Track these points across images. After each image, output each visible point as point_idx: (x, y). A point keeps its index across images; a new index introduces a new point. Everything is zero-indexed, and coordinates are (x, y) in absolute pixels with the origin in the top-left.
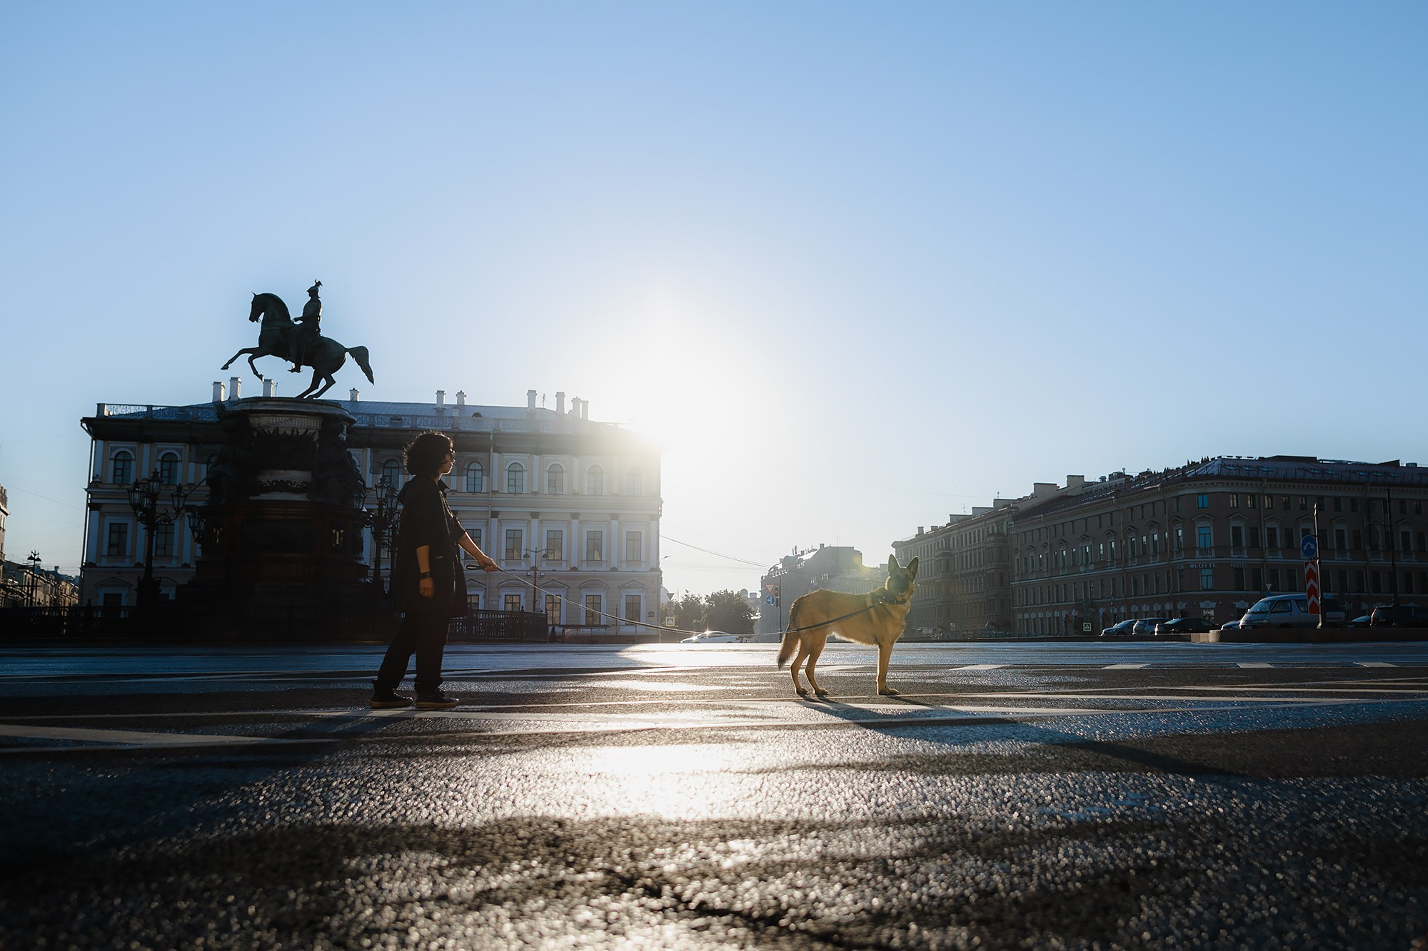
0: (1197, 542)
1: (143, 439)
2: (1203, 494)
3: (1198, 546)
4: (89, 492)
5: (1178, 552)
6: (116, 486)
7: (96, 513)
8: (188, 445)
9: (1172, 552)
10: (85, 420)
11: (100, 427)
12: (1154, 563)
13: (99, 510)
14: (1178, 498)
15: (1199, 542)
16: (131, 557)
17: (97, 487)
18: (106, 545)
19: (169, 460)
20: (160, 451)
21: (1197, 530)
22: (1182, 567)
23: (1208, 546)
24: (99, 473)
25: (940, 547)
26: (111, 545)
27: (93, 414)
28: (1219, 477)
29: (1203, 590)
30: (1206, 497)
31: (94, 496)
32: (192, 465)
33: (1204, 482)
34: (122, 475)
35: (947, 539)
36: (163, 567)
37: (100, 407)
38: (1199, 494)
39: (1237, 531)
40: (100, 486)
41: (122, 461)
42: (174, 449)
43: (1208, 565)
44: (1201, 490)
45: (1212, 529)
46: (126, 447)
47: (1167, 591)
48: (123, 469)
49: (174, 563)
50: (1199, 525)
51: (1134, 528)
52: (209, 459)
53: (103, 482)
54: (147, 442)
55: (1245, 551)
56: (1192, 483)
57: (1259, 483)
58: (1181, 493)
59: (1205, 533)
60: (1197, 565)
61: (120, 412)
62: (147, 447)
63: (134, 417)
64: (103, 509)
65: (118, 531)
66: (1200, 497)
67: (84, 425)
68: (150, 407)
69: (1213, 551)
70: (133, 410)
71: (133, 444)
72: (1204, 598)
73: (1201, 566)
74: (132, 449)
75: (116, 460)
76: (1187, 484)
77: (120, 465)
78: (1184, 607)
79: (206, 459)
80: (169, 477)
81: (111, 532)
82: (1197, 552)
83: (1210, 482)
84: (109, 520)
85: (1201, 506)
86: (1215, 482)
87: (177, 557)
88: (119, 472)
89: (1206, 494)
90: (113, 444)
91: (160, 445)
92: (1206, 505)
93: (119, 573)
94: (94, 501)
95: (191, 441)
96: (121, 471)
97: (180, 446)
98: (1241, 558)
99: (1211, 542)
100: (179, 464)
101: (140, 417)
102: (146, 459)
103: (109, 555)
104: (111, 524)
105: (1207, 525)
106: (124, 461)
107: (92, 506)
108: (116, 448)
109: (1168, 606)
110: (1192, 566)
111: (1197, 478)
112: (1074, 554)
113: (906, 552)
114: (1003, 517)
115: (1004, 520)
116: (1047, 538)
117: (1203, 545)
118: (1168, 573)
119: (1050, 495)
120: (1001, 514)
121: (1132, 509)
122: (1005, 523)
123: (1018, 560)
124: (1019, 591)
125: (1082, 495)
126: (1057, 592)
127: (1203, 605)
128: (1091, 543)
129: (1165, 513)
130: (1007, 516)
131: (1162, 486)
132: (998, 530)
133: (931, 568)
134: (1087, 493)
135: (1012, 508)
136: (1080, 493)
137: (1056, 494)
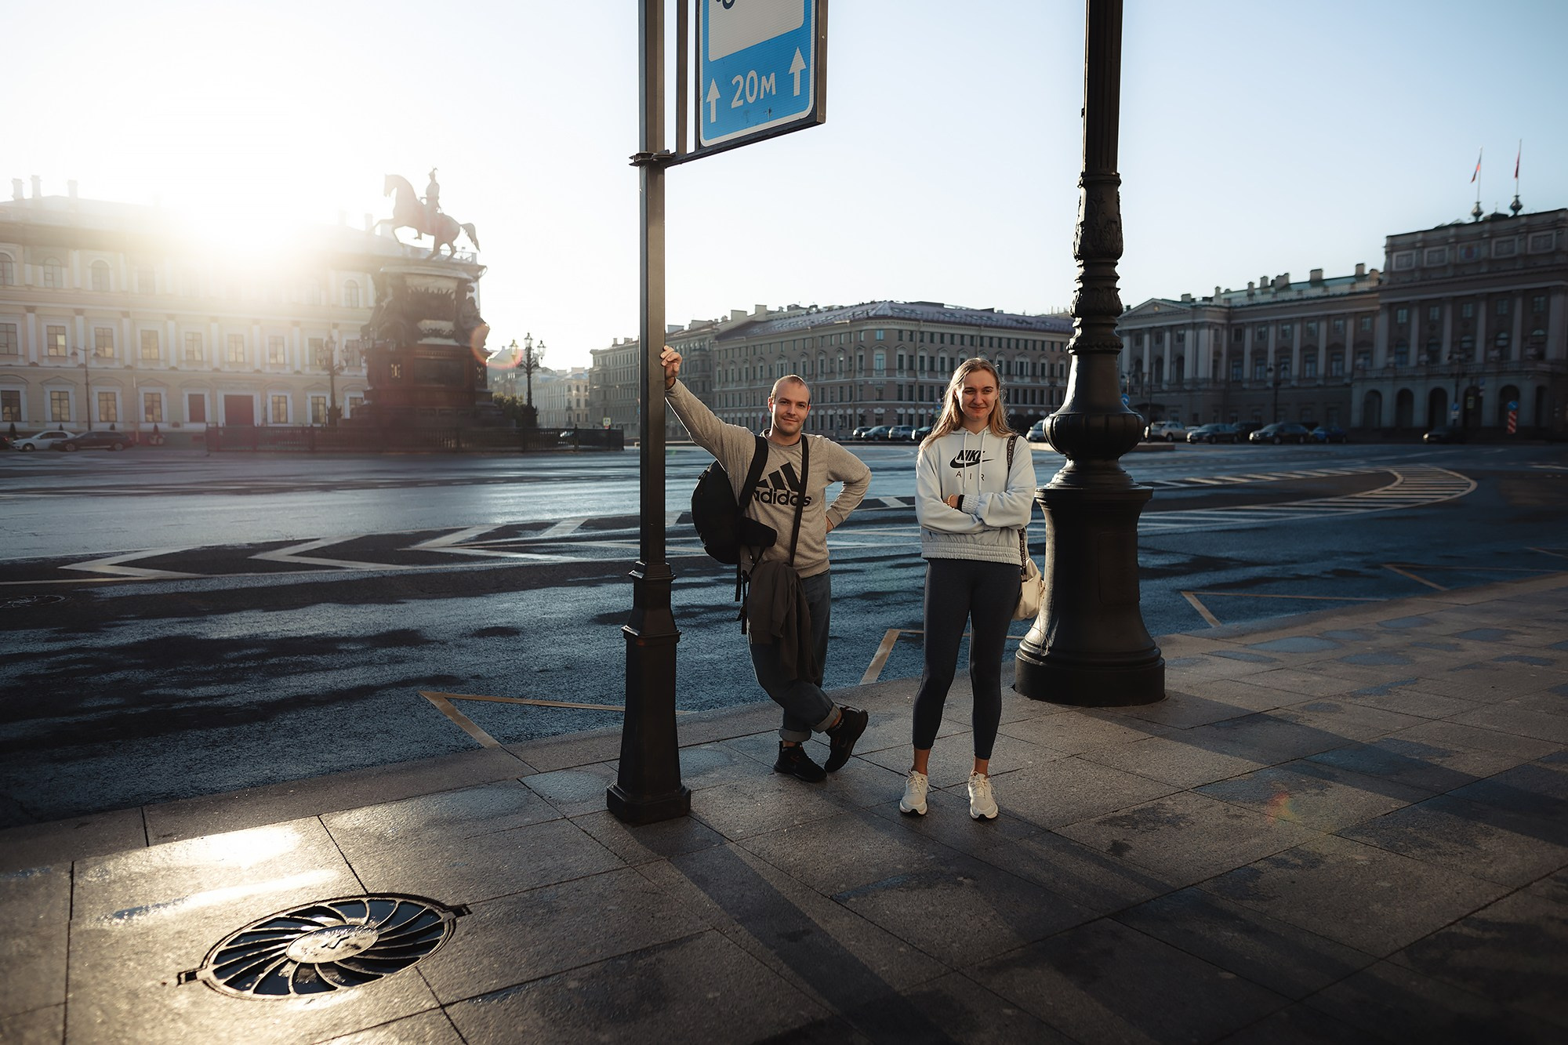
0: (874, 365)
2: (880, 330)
3: (874, 368)
5: (860, 372)
9: (855, 371)
12: (840, 379)
14: (861, 331)
15: (876, 365)
21: (874, 356)
22: (863, 383)
23: (881, 368)
28: (892, 317)
29: (877, 400)
30: (882, 332)
33: (881, 320)
38: (877, 330)
39: (901, 356)
43: (881, 382)
44: (880, 327)
45: (884, 355)
47: (848, 400)
50: (876, 352)
55: (905, 373)
56: (873, 320)
57: (916, 323)
58: (865, 328)
59: (880, 359)
60: (873, 382)
66: (878, 332)
69: (885, 372)
72: (877, 406)
73: (876, 382)
76: (869, 321)
82: (874, 372)
83: (885, 321)
85: (878, 338)
86: (889, 321)
89: (883, 329)
92: (882, 338)
98: (903, 378)
99: (883, 365)
105: (882, 353)
110: (870, 383)
111: (877, 317)
112: (770, 370)
113: (604, 358)
114: (705, 336)
115: (706, 338)
116: (747, 355)
117: (878, 368)
118: (851, 387)
119: (742, 320)
120: (704, 333)
121: (823, 337)
122: (707, 341)
123: (719, 371)
124: (720, 396)
125: (767, 321)
126: (754, 397)
127: (876, 411)
128: (786, 361)
129: (851, 342)
130: (710, 335)
131: (851, 321)
132: (700, 346)
133: (631, 374)
134: (772, 320)
135: (715, 329)
136: (765, 320)
137: (747, 320)
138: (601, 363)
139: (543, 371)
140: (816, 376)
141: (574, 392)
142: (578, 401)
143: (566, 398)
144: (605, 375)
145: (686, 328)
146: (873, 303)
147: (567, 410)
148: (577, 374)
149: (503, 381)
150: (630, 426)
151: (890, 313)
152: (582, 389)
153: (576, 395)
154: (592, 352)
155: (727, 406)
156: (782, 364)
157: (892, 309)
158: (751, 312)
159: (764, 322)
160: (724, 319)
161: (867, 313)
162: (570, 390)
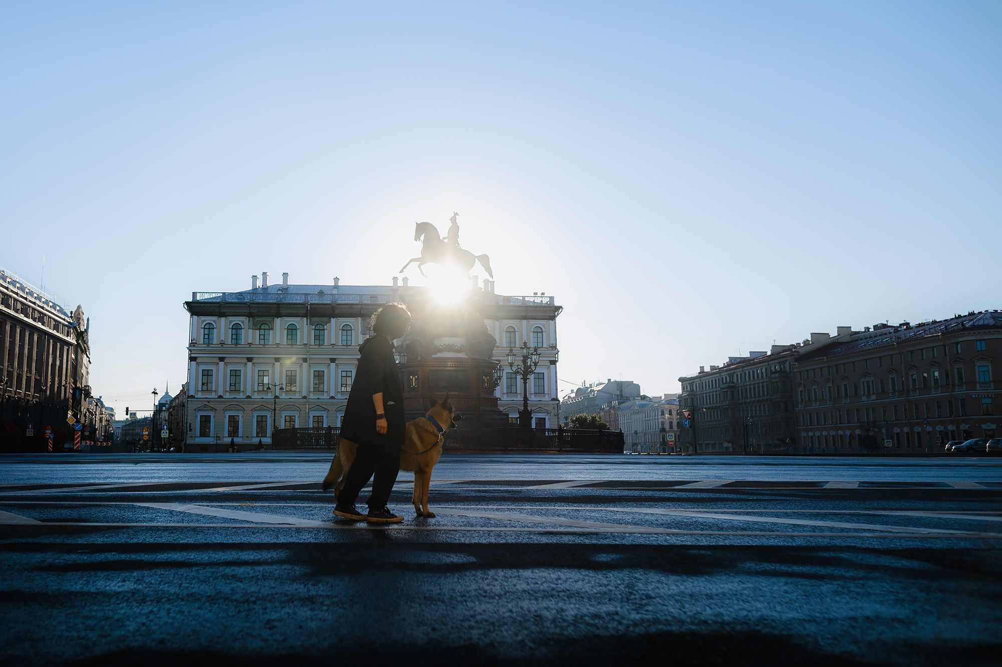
0: (977, 377)
1: (221, 315)
2: (981, 340)
3: (978, 381)
4: (190, 350)
5: (960, 386)
6: (206, 345)
7: (194, 363)
8: (248, 318)
9: (953, 386)
10: (187, 303)
11: (195, 308)
12: (936, 395)
13: (196, 361)
14: (957, 343)
15: (980, 378)
16: (215, 391)
17: (194, 346)
18: (200, 384)
19: (236, 328)
20: (231, 322)
21: (976, 368)
22: (964, 397)
23: (987, 380)
24: (195, 337)
25: (724, 381)
26: (203, 384)
27: (191, 300)
28: (994, 327)
30: (983, 343)
31: (192, 352)
32: (251, 331)
33: (982, 331)
34: (209, 338)
35: (731, 376)
36: (235, 398)
37: (194, 294)
38: (977, 340)
40: (196, 345)
41: (209, 328)
42: (239, 321)
43: (988, 395)
44: (980, 337)
45: (990, 367)
46: (210, 320)
48: (209, 335)
49: (242, 396)
50: (979, 364)
51: (915, 367)
52: (260, 327)
53: (198, 343)
54: (223, 317)
56: (972, 332)
58: (960, 339)
59: (983, 371)
60: (978, 395)
61: (206, 297)
62: (223, 319)
63: (214, 301)
64: (198, 360)
65: (207, 374)
66: (979, 343)
67: (186, 306)
68: (224, 293)
69: (992, 384)
70: (214, 295)
71: (215, 318)
73: (982, 396)
74: (214, 321)
75: (204, 328)
76: (966, 332)
77: (207, 332)
78: (967, 428)
79: (258, 327)
80: (237, 339)
81: (203, 375)
82: (978, 385)
83: (987, 331)
84: (202, 367)
85: (979, 349)
86: (992, 331)
87: (243, 391)
88: (206, 337)
89: (984, 340)
90: (203, 318)
91: (231, 318)
92: (984, 348)
93: (209, 402)
94: (193, 355)
95: (250, 315)
96: (207, 336)
97: (243, 318)
99: (989, 377)
100: (243, 330)
101: (218, 301)
102: (223, 327)
103: (202, 390)
104: (203, 370)
105: (987, 364)
106: (209, 329)
107: (192, 359)
108: (204, 321)
109: (951, 427)
110: (973, 396)
111: (974, 328)
112: (856, 387)
113: (691, 385)
114: (785, 359)
115: (786, 361)
116: (829, 374)
117: (982, 380)
118: (950, 402)
119: (824, 342)
120: (784, 356)
121: (912, 352)
122: (788, 363)
123: (801, 391)
124: (803, 415)
125: (852, 341)
126: (840, 415)
127: (984, 426)
128: (872, 378)
129: (946, 355)
130: (790, 358)
131: (943, 334)
132: (781, 368)
133: (716, 397)
134: (857, 340)
135: (795, 352)
136: (850, 340)
137: (829, 341)
138: (689, 389)
139: (642, 399)
140: (908, 392)
141: (667, 416)
142: (671, 423)
143: (660, 421)
144: (692, 399)
145: (769, 353)
146: (972, 314)
147: (661, 432)
148: (669, 400)
149: (609, 408)
150: (717, 446)
151: (992, 322)
152: (674, 413)
153: (669, 419)
154: (681, 380)
155: (811, 425)
156: (867, 382)
157: (994, 318)
158: (833, 333)
159: (848, 342)
160: (806, 342)
161: (963, 325)
162: (663, 414)
